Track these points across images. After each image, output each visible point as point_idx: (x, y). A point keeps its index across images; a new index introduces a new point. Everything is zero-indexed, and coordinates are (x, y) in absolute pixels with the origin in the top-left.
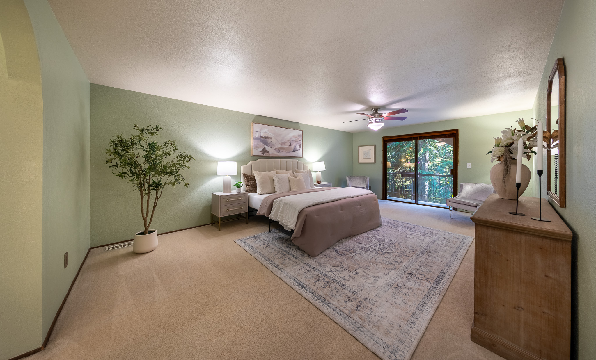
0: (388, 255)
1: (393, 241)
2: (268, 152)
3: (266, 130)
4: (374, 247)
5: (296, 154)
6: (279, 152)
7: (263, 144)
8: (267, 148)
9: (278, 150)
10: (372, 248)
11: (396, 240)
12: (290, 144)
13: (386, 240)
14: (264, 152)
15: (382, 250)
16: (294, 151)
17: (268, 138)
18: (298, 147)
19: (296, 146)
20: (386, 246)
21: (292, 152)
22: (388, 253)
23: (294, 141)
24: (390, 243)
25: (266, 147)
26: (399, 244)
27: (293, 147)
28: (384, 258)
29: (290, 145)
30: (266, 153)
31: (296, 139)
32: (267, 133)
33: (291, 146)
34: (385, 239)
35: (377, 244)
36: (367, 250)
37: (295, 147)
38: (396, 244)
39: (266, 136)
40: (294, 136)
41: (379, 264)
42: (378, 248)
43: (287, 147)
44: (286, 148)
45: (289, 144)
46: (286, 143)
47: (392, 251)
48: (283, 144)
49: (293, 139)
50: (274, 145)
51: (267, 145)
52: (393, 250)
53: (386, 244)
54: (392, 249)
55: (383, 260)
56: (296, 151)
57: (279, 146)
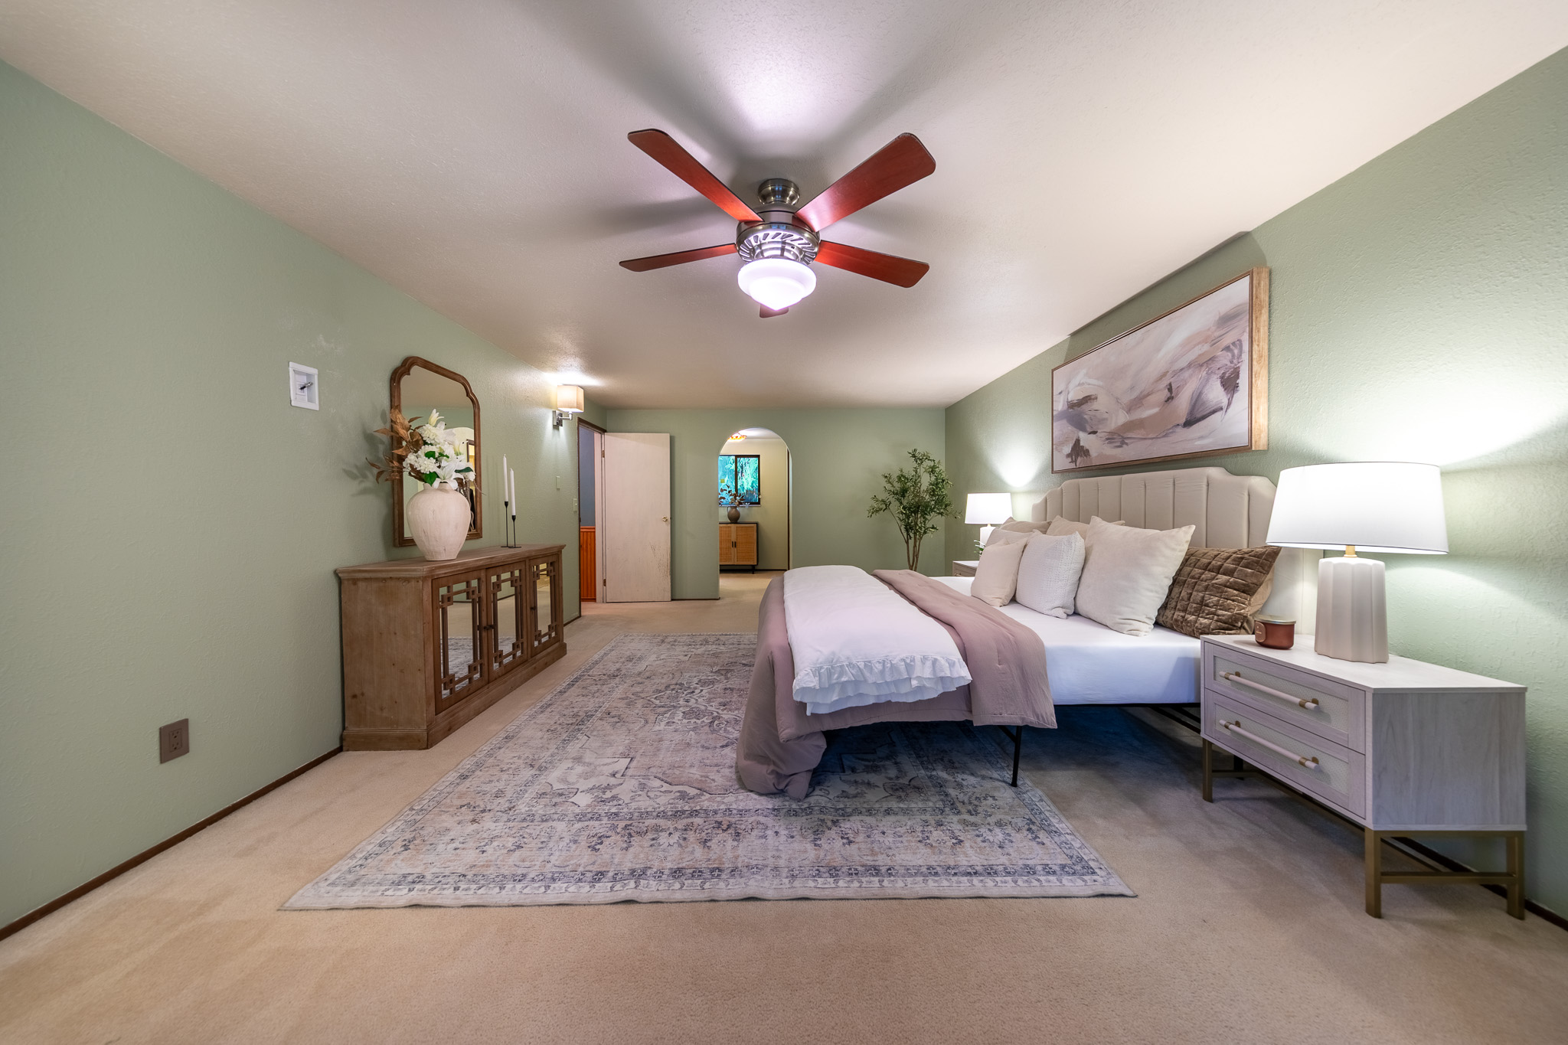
0: (660, 688)
1: (663, 724)
2: (1088, 451)
3: (1080, 377)
4: (693, 692)
5: (1201, 438)
6: (1123, 443)
7: (1074, 429)
8: (1086, 440)
9: (1117, 437)
10: (696, 688)
11: (657, 728)
12: (1170, 389)
13: (680, 718)
14: (1077, 456)
15: (674, 692)
16: (1189, 423)
17: (1087, 399)
18: (1215, 393)
19: (1205, 391)
20: (672, 704)
21: (1180, 430)
22: (660, 691)
23: (1189, 366)
24: (667, 715)
25: (1082, 435)
26: (647, 722)
27: (1183, 404)
28: (663, 681)
29: (1170, 399)
30: (1081, 456)
31: (1206, 347)
32: (1083, 384)
33: (1175, 402)
34: (685, 721)
35: (693, 701)
36: (703, 683)
37: (1197, 400)
38: (652, 718)
39: (1081, 398)
40: (1189, 343)
41: (665, 672)
42: (685, 692)
43: (1156, 410)
44: (1150, 417)
45: (1166, 393)
46: (1148, 395)
47: (656, 698)
48: (1138, 402)
49: (1183, 363)
50: (1102, 421)
51: (1084, 430)
52: (653, 700)
53: (674, 707)
54: (657, 702)
55: (662, 678)
56: (1204, 417)
57: (1121, 418)
